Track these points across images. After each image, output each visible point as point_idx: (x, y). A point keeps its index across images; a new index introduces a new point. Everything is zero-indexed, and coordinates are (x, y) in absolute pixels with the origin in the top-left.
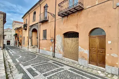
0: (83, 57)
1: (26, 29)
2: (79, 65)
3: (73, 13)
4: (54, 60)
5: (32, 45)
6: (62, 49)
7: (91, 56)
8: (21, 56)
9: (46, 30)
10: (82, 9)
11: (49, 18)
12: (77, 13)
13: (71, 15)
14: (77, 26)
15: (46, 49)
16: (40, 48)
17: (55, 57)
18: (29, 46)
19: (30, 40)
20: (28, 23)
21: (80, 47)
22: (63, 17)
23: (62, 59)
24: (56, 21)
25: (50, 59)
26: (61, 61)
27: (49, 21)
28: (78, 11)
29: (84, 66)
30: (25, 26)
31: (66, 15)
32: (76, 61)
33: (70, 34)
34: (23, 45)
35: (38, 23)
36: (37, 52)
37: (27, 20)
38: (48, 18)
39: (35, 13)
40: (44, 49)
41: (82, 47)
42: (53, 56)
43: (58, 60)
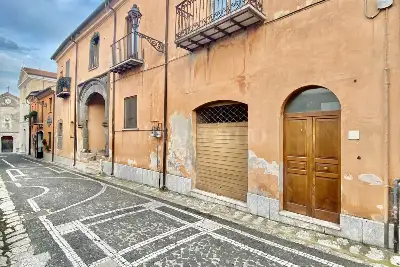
0: (263, 188)
1: (66, 96)
2: (249, 216)
3: (228, 35)
4: (163, 201)
5: (88, 151)
6: (189, 162)
7: (291, 184)
8: (47, 190)
9: (135, 98)
10: (259, 23)
11: (143, 56)
12: (241, 37)
13: (221, 43)
14: (242, 82)
15: (135, 163)
16: (116, 160)
17: (167, 190)
18: (78, 152)
19: (80, 132)
20: (72, 75)
21: (251, 154)
22: (192, 51)
23: (192, 194)
24: (170, 65)
25: (149, 196)
26: (188, 203)
27: (146, 66)
28: (244, 28)
29: (266, 220)
30: (64, 83)
31: (202, 43)
32: (239, 203)
33: (218, 108)
34: (57, 150)
35: (105, 74)
36: (104, 175)
37: (68, 63)
38: (140, 57)
39: (96, 40)
40: (130, 162)
41: (260, 155)
42: (162, 185)
43: (178, 200)
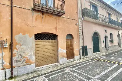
13: (48, 14)
14: (56, 29)
33: (46, 35)
